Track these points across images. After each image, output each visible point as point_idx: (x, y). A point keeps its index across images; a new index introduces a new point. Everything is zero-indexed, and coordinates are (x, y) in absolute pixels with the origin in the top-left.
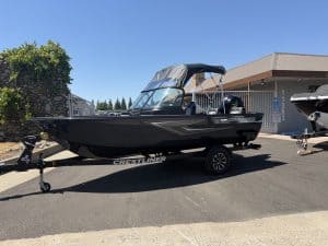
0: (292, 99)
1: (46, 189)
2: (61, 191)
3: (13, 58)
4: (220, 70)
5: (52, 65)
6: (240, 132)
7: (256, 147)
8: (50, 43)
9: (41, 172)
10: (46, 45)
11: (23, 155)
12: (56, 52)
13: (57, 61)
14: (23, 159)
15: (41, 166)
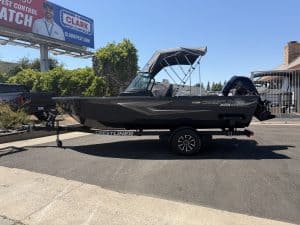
2: (65, 148)
3: (100, 54)
5: (122, 57)
6: (221, 116)
8: (124, 40)
10: (122, 42)
13: (126, 54)
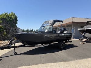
0: (78, 29)
1: (16, 54)
3: (1, 17)
4: (62, 22)
7: (71, 42)
8: (12, 13)
9: (14, 49)
11: (9, 44)
12: (13, 15)
13: (14, 18)
14: (9, 46)
15: (14, 47)
